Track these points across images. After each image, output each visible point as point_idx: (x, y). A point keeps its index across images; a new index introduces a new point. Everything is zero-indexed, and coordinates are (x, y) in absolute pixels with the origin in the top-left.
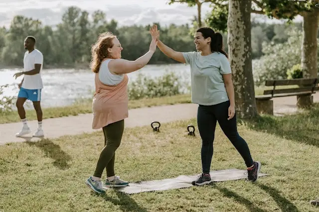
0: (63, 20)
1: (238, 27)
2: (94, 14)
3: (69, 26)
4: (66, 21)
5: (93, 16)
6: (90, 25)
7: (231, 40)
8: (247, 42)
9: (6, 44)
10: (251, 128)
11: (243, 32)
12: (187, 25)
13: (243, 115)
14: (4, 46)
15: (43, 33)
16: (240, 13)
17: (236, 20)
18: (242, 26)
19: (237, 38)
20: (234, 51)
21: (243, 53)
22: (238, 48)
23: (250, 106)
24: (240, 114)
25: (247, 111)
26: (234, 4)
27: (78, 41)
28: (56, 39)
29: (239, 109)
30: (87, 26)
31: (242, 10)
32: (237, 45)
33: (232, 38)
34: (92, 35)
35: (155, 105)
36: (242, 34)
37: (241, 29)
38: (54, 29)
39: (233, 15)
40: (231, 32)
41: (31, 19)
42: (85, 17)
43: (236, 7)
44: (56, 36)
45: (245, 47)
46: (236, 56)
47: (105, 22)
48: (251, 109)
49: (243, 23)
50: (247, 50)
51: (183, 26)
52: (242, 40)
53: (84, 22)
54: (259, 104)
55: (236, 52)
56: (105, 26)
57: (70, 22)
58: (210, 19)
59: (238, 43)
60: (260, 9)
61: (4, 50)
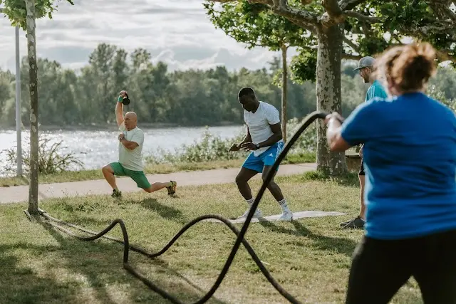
0: (90, 62)
1: (326, 77)
2: (135, 54)
3: (99, 70)
4: (94, 64)
5: (132, 56)
6: (128, 68)
7: (320, 91)
8: (336, 93)
9: (11, 94)
10: (340, 183)
11: (332, 82)
12: (264, 69)
13: (332, 171)
14: (9, 98)
15: (63, 79)
16: (329, 62)
17: (325, 70)
18: (331, 76)
19: (326, 89)
20: (322, 102)
21: (332, 105)
22: (327, 100)
23: (340, 162)
24: (329, 170)
25: (337, 167)
26: (322, 53)
27: (111, 92)
28: (81, 88)
29: (328, 165)
30: (124, 70)
31: (331, 59)
32: (325, 97)
33: (320, 89)
34: (131, 83)
35: (232, 167)
36: (331, 85)
37: (330, 79)
38: (79, 74)
39: (321, 64)
40: (320, 82)
41: (46, 60)
42: (122, 58)
43: (325, 56)
44: (81, 84)
45: (334, 98)
46: (325, 108)
47: (150, 66)
48: (340, 165)
49: (332, 72)
50: (336, 102)
51: (259, 71)
52: (331, 90)
53: (120, 65)
54: (352, 162)
55: (324, 103)
56: (150, 70)
57: (100, 66)
58: (297, 66)
59: (327, 94)
60: (357, 54)
61: (8, 103)
